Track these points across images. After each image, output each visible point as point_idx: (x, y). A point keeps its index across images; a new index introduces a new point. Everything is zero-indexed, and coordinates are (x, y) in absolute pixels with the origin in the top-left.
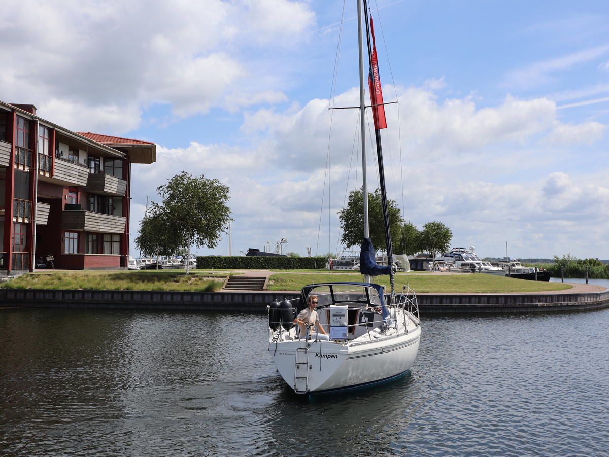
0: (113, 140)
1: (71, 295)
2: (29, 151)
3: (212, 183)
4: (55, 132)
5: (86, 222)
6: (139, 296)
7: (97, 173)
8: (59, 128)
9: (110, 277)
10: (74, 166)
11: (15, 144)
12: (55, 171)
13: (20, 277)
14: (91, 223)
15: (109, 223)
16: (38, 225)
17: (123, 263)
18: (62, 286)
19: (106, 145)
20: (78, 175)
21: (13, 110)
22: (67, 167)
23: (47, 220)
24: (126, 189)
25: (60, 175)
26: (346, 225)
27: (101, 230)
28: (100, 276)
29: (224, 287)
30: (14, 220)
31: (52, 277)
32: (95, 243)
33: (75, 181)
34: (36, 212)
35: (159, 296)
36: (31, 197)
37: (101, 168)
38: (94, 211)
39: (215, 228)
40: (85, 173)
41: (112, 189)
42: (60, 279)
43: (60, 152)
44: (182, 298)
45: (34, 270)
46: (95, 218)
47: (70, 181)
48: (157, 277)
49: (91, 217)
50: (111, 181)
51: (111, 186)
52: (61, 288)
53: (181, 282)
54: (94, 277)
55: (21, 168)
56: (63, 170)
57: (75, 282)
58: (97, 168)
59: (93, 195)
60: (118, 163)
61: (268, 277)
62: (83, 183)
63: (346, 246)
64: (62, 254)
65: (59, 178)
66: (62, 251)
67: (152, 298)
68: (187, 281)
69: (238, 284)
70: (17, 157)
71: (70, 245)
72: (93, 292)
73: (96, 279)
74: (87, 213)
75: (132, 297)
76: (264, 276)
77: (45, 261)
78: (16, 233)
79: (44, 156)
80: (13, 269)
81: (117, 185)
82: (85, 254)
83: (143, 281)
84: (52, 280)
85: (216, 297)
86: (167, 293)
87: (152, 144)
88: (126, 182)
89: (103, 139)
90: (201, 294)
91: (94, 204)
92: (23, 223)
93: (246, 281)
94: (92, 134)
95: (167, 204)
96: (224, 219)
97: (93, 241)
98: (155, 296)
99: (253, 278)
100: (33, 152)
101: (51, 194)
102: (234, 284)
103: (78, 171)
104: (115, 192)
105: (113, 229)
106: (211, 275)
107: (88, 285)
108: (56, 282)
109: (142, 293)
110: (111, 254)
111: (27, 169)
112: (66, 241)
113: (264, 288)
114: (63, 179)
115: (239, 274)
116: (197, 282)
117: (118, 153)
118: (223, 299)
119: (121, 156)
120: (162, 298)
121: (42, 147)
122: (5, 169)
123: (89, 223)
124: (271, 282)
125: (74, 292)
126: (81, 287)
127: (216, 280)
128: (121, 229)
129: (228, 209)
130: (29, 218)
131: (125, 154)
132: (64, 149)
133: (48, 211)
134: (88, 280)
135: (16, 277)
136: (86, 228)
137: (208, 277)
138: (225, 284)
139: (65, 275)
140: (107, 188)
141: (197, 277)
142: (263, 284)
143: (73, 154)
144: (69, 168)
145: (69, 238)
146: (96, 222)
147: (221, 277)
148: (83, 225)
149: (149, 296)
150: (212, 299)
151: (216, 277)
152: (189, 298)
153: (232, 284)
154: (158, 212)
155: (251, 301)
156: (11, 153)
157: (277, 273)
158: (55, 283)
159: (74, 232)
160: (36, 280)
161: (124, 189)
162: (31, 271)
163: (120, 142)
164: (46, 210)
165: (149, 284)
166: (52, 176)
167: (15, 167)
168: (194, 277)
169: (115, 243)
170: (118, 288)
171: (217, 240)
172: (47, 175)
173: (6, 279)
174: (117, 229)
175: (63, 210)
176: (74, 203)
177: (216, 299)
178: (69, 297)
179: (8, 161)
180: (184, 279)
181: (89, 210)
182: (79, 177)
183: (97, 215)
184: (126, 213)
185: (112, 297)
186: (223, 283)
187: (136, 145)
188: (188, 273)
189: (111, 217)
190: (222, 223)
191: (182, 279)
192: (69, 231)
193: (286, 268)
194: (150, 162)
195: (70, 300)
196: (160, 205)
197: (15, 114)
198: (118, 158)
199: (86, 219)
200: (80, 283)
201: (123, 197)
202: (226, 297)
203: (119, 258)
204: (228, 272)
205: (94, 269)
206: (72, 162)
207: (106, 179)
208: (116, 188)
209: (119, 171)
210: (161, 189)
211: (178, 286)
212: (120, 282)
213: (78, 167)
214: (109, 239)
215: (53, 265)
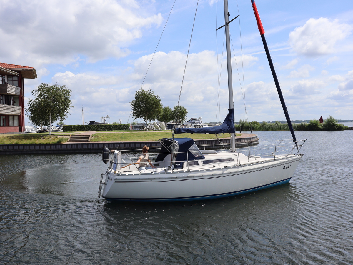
0: (12, 66)
3: (62, 87)
6: (23, 147)
7: (4, 83)
9: (8, 138)
14: (1, 110)
15: (11, 109)
17: (20, 130)
19: (8, 69)
24: (21, 92)
26: (134, 108)
27: (6, 113)
28: (3, 137)
29: (68, 141)
35: (33, 146)
37: (6, 81)
38: (3, 104)
39: (64, 111)
41: (12, 92)
44: (45, 147)
46: (3, 107)
48: (33, 137)
49: (0, 107)
50: (11, 87)
51: (11, 90)
53: (46, 139)
58: (4, 81)
59: (2, 95)
60: (16, 78)
61: (91, 135)
63: (135, 118)
67: (29, 148)
68: (49, 139)
69: (76, 139)
75: (19, 148)
76: (89, 135)
83: (26, 139)
85: (63, 146)
86: (37, 145)
87: (33, 68)
88: (20, 88)
89: (6, 66)
90: (55, 145)
91: (3, 100)
93: (80, 137)
95: (37, 99)
96: (68, 106)
97: (3, 119)
98: (31, 147)
99: (84, 136)
102: (73, 139)
104: (14, 94)
105: (13, 112)
106: (62, 135)
109: (24, 145)
110: (14, 125)
113: (89, 141)
115: (77, 134)
116: (54, 139)
117: (15, 73)
118: (67, 147)
119: (17, 74)
120: (34, 147)
124: (93, 138)
127: (64, 137)
128: (18, 113)
129: (70, 101)
131: (19, 74)
137: (60, 136)
138: (69, 139)
140: (9, 91)
141: (55, 136)
142: (89, 139)
146: (3, 109)
147: (67, 136)
149: (28, 147)
150: (61, 147)
151: (65, 136)
152: (49, 147)
153: (72, 139)
154: (33, 104)
155: (81, 147)
161: (19, 92)
163: (16, 67)
165: (29, 140)
168: (53, 136)
169: (16, 120)
170: (11, 143)
171: (65, 117)
174: (16, 113)
177: (63, 147)
180: (48, 137)
183: (3, 105)
184: (21, 103)
185: (8, 148)
186: (68, 139)
187: (25, 69)
188: (50, 134)
189: (12, 106)
190: (68, 108)
191: (46, 137)
194: (34, 78)
196: (33, 100)
198: (15, 76)
201: (19, 96)
202: (68, 146)
203: (18, 128)
204: (71, 133)
205: (4, 134)
207: (8, 87)
208: (15, 91)
209: (16, 82)
210: (34, 91)
211: (44, 141)
212: (13, 140)
214: (12, 118)
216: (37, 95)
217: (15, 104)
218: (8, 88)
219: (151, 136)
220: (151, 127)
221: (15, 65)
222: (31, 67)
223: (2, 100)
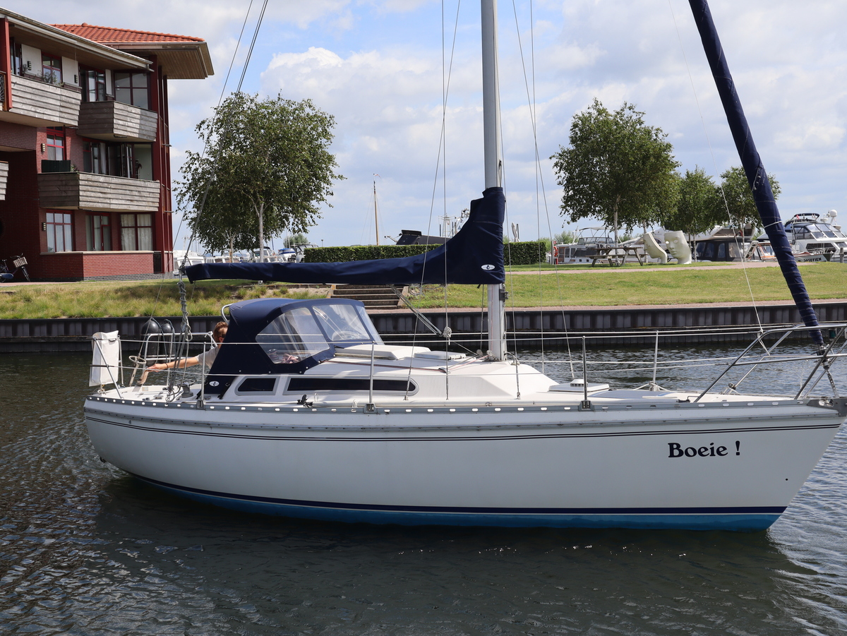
0: (126, 36)
1: (44, 329)
3: (301, 108)
4: (7, 25)
5: (81, 193)
7: (101, 99)
8: (16, 17)
9: (119, 294)
10: (53, 89)
12: (14, 98)
14: (92, 194)
15: (128, 192)
17: (159, 267)
18: (30, 312)
19: (114, 46)
20: (61, 106)
22: (36, 92)
23: (4, 192)
24: (158, 129)
25: (24, 107)
26: (569, 180)
27: (113, 207)
28: (102, 292)
31: (14, 296)
32: (106, 231)
33: (55, 117)
37: (109, 91)
38: (100, 172)
39: (308, 197)
40: (74, 101)
41: (129, 129)
42: (28, 300)
43: (25, 62)
46: (99, 184)
47: (45, 117)
49: (91, 183)
50: (125, 113)
51: (127, 124)
52: (28, 316)
53: (247, 297)
54: (91, 295)
56: (29, 96)
57: (54, 304)
58: (101, 92)
59: (96, 142)
60: (141, 80)
62: (72, 120)
63: (569, 219)
64: (42, 253)
65: (22, 112)
66: (42, 247)
68: (258, 297)
71: (57, 236)
73: (93, 298)
74: (82, 176)
77: (11, 267)
81: (138, 121)
82: (84, 252)
83: (178, 299)
84: (14, 301)
87: (199, 41)
88: (155, 115)
89: (108, 36)
91: (99, 158)
94: (89, 27)
95: (216, 154)
96: (325, 177)
97: (102, 227)
103: (58, 97)
104: (136, 136)
105: (135, 203)
107: (76, 310)
108: (21, 305)
110: (137, 249)
112: (49, 229)
113: (400, 304)
114: (31, 114)
117: (137, 60)
119: (143, 66)
123: (88, 194)
125: (49, 323)
126: (64, 314)
128: (151, 204)
129: (330, 159)
131: (151, 63)
132: (31, 58)
133: (6, 174)
134: (78, 300)
136: (82, 204)
139: (38, 292)
140: (119, 127)
141: (278, 287)
142: (398, 298)
143: (52, 67)
144: (40, 93)
145: (55, 224)
146: (101, 192)
148: (76, 199)
158: (18, 308)
159: (64, 212)
161: (152, 129)
163: (140, 39)
164: (1, 173)
165: (188, 303)
166: (9, 108)
168: (272, 288)
169: (142, 229)
170: (129, 314)
172: (0, 108)
174: (144, 204)
175: (40, 172)
176: (59, 158)
178: (41, 332)
180: (253, 292)
181: (89, 169)
182: (62, 109)
183: (102, 179)
184: (161, 172)
187: (170, 45)
189: (132, 182)
190: (323, 185)
191: (249, 292)
192: (54, 211)
194: (202, 75)
195: (42, 338)
198: (139, 71)
199: (81, 188)
200: (64, 306)
201: (152, 143)
203: (152, 255)
205: (104, 279)
206: (50, 81)
207: (115, 111)
208: (138, 126)
209: (142, 95)
210: (204, 126)
212: (134, 302)
213: (59, 91)
214: (131, 223)
215: (26, 275)
216: (215, 138)
217: (141, 172)
218: (115, 116)
219: (633, 286)
220: (632, 252)
221: (137, 33)
222: (193, 36)
223: (96, 161)
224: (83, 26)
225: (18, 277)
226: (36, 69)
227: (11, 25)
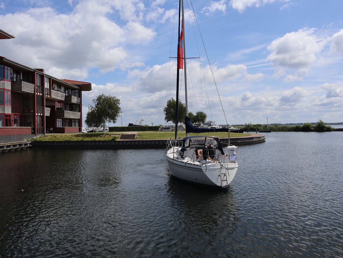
0: (74, 82)
2: (42, 87)
3: (113, 98)
5: (65, 115)
7: (68, 95)
9: (75, 136)
10: (59, 93)
11: (36, 84)
12: (52, 95)
13: (40, 137)
14: (67, 115)
15: (74, 115)
16: (46, 116)
17: (80, 130)
18: (56, 140)
20: (61, 96)
21: (35, 71)
22: (57, 93)
23: (49, 114)
26: (166, 114)
27: (71, 118)
28: (71, 135)
30: (37, 114)
33: (60, 99)
34: (45, 111)
35: (94, 143)
36: (43, 105)
37: (70, 93)
38: (68, 110)
39: (115, 116)
40: (64, 95)
41: (74, 101)
42: (55, 137)
43: (54, 87)
44: (103, 143)
45: (45, 134)
47: (58, 99)
48: (93, 135)
49: (67, 113)
50: (74, 98)
52: (56, 141)
53: (102, 137)
54: (69, 136)
55: (39, 94)
56: (55, 94)
58: (68, 93)
59: (67, 104)
60: (77, 91)
61: (136, 134)
62: (63, 99)
63: (166, 122)
64: (56, 127)
65: (53, 97)
67: (91, 143)
68: (105, 137)
69: (125, 137)
70: (37, 89)
71: (59, 124)
72: (68, 142)
73: (69, 137)
74: (65, 111)
75: (84, 143)
77: (50, 130)
78: (38, 120)
79: (48, 89)
80: (37, 133)
82: (65, 127)
83: (88, 137)
84: (52, 137)
86: (97, 141)
88: (80, 99)
89: (70, 82)
90: (110, 141)
91: (68, 107)
92: (40, 115)
93: (128, 136)
95: (96, 107)
96: (118, 112)
97: (68, 122)
99: (130, 135)
100: (43, 87)
101: (51, 104)
102: (123, 137)
104: (76, 103)
105: (75, 117)
107: (66, 139)
108: (54, 138)
109: (88, 142)
110: (75, 127)
111: (41, 94)
112: (57, 122)
113: (135, 139)
114: (55, 98)
115: (125, 133)
116: (109, 137)
117: (76, 87)
118: (119, 143)
121: (47, 85)
122: (32, 94)
124: (137, 136)
125: (61, 142)
126: (64, 140)
127: (116, 136)
128: (79, 117)
130: (43, 114)
131: (79, 87)
132: (55, 86)
133: (50, 110)
134: (66, 137)
135: (38, 137)
136: (65, 117)
137: (113, 135)
139: (57, 135)
140: (72, 101)
141: (109, 135)
142: (135, 137)
143: (59, 88)
145: (59, 121)
146: (69, 114)
147: (118, 135)
150: (115, 143)
151: (116, 135)
152: (106, 143)
154: (93, 110)
155: (130, 144)
156: (35, 88)
157: (140, 132)
159: (60, 119)
160: (46, 138)
161: (79, 101)
162: (44, 134)
163: (77, 83)
164: (49, 110)
166: (51, 97)
167: (36, 93)
168: (108, 135)
169: (76, 123)
170: (78, 140)
171: (116, 120)
172: (49, 96)
173: (35, 137)
174: (77, 117)
175: (56, 110)
176: (60, 107)
179: (34, 91)
183: (69, 112)
184: (80, 111)
185: (76, 144)
186: (119, 137)
187: (83, 84)
188: (105, 133)
189: (75, 112)
190: (118, 114)
191: (103, 136)
192: (59, 118)
193: (143, 131)
194: (89, 90)
195: (59, 145)
196: (94, 107)
197: (35, 72)
198: (77, 89)
199: (65, 113)
200: (63, 138)
201: (79, 104)
202: (120, 142)
203: (78, 128)
204: (121, 133)
205: (69, 133)
206: (59, 91)
207: (72, 97)
208: (76, 101)
209: (77, 94)
210: (94, 101)
211: (102, 138)
212: (79, 138)
213: (61, 93)
214: (74, 121)
215: (53, 132)
216: (96, 103)
217: (76, 110)
218: (72, 99)
220: (180, 128)
221: (76, 81)
222: (88, 82)
223: (67, 108)
224: (65, 80)
225: (51, 132)
226: (56, 89)
227: (52, 79)
